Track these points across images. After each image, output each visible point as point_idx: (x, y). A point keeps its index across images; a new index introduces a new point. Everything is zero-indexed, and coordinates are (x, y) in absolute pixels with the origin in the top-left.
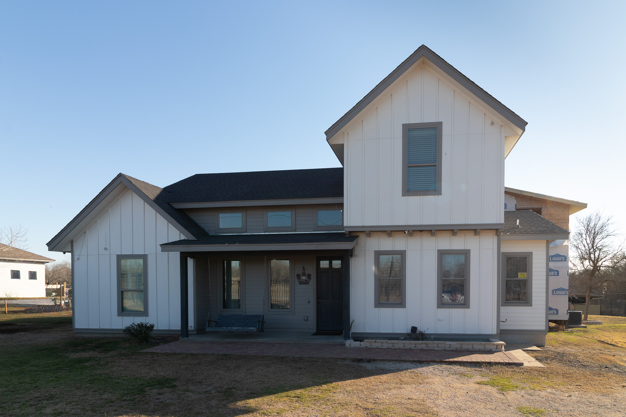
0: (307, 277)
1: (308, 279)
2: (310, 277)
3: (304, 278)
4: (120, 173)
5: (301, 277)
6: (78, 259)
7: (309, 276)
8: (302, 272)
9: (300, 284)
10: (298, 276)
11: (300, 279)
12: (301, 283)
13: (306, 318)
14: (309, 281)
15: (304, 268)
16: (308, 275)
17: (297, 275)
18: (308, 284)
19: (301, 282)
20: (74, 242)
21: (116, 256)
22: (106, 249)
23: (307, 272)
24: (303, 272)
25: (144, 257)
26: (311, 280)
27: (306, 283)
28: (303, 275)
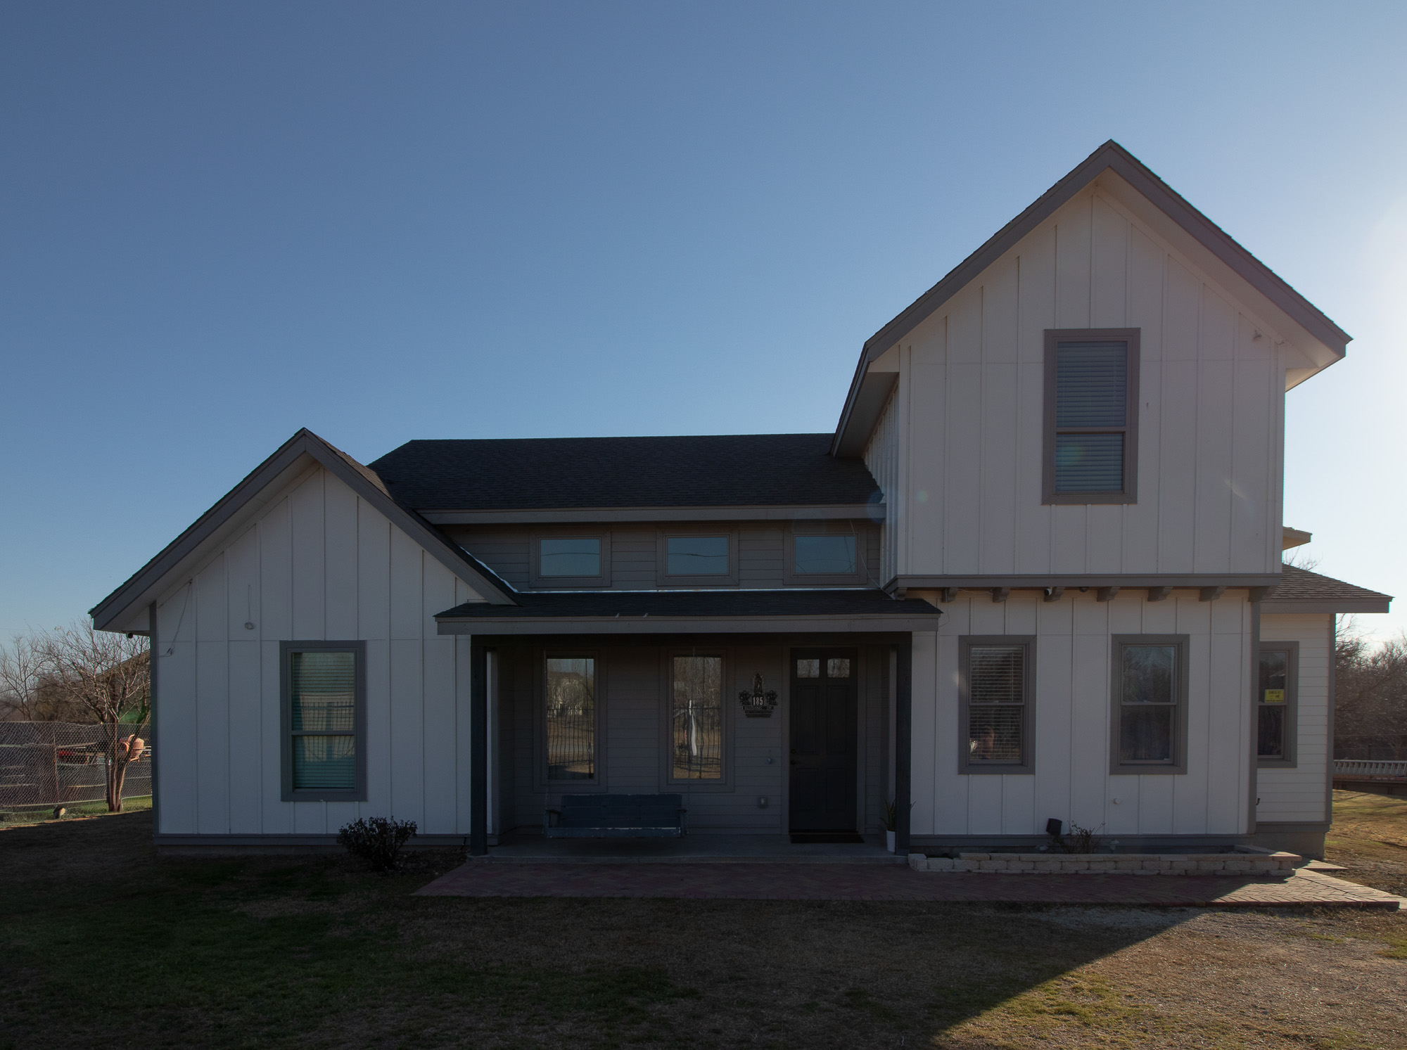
0: (766, 700)
1: (770, 704)
2: (774, 699)
3: (759, 701)
4: (304, 428)
5: (750, 700)
6: (171, 651)
7: (772, 697)
8: (753, 687)
9: (748, 716)
10: (744, 697)
11: (749, 704)
12: (753, 714)
13: (763, 801)
14: (772, 708)
15: (758, 677)
16: (768, 695)
17: (741, 695)
18: (768, 716)
19: (750, 712)
20: (158, 606)
21: (278, 645)
22: (249, 626)
23: (766, 688)
24: (756, 687)
25: (358, 648)
26: (775, 707)
27: (764, 713)
28: (756, 696)
